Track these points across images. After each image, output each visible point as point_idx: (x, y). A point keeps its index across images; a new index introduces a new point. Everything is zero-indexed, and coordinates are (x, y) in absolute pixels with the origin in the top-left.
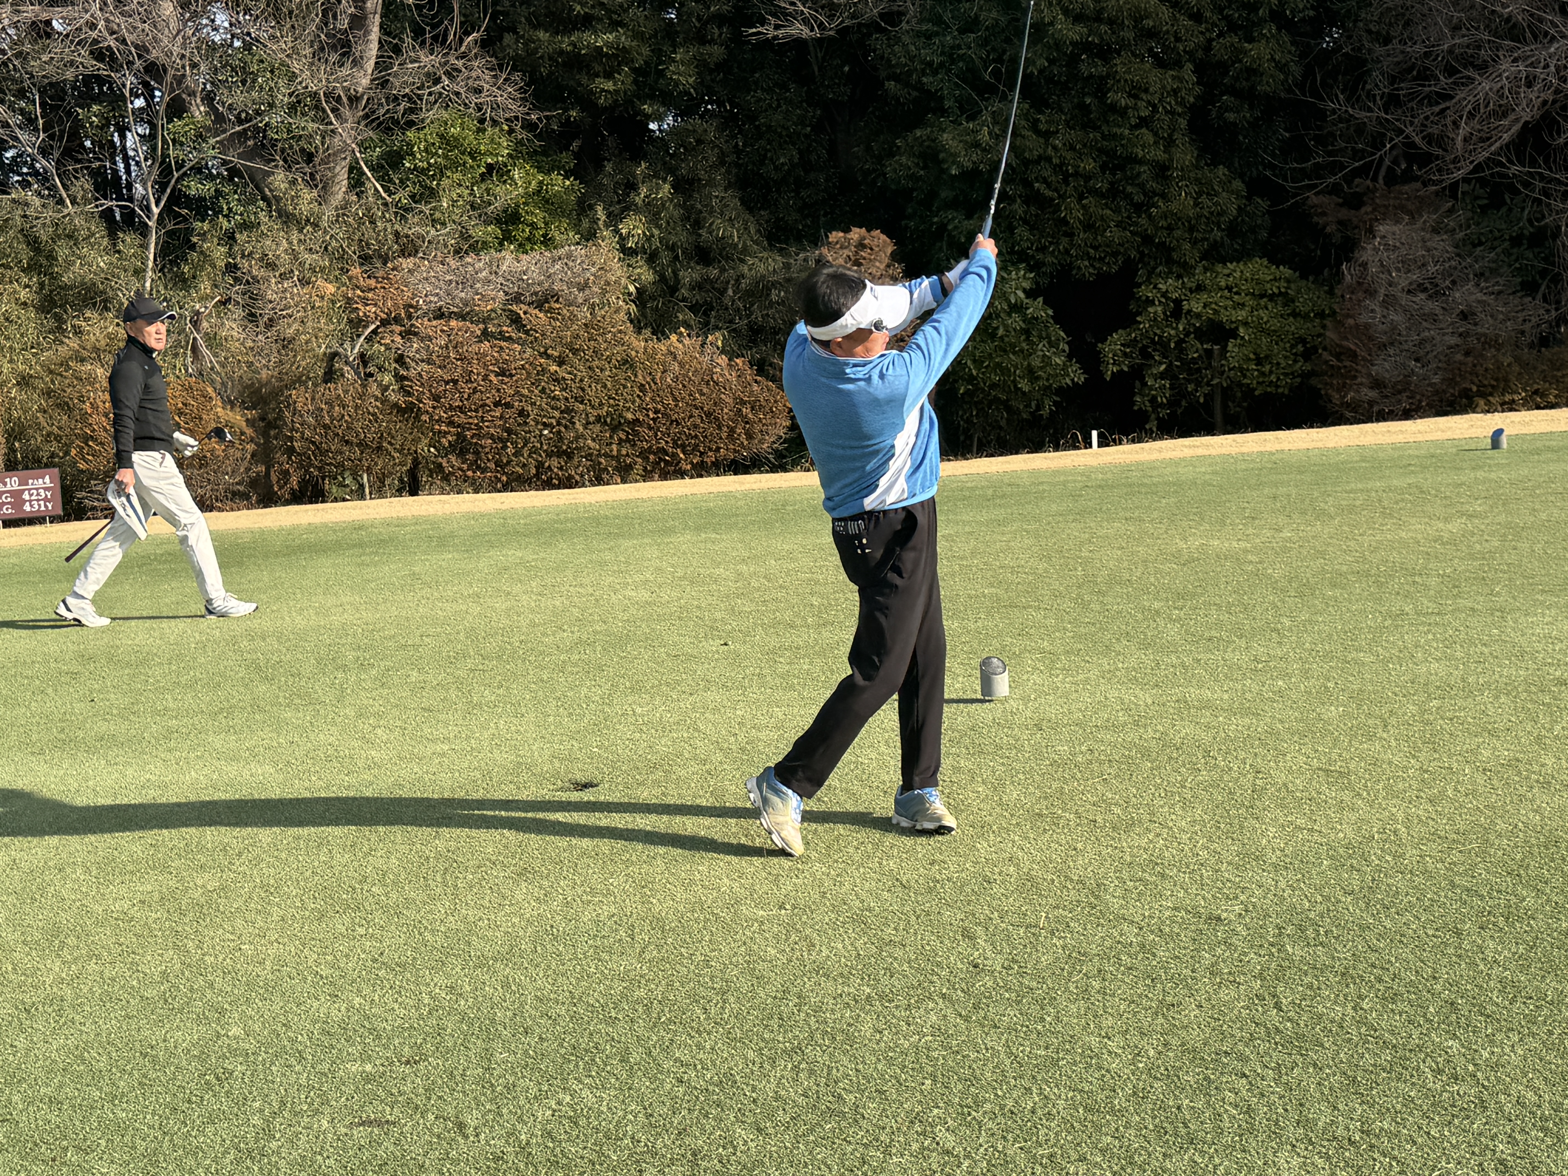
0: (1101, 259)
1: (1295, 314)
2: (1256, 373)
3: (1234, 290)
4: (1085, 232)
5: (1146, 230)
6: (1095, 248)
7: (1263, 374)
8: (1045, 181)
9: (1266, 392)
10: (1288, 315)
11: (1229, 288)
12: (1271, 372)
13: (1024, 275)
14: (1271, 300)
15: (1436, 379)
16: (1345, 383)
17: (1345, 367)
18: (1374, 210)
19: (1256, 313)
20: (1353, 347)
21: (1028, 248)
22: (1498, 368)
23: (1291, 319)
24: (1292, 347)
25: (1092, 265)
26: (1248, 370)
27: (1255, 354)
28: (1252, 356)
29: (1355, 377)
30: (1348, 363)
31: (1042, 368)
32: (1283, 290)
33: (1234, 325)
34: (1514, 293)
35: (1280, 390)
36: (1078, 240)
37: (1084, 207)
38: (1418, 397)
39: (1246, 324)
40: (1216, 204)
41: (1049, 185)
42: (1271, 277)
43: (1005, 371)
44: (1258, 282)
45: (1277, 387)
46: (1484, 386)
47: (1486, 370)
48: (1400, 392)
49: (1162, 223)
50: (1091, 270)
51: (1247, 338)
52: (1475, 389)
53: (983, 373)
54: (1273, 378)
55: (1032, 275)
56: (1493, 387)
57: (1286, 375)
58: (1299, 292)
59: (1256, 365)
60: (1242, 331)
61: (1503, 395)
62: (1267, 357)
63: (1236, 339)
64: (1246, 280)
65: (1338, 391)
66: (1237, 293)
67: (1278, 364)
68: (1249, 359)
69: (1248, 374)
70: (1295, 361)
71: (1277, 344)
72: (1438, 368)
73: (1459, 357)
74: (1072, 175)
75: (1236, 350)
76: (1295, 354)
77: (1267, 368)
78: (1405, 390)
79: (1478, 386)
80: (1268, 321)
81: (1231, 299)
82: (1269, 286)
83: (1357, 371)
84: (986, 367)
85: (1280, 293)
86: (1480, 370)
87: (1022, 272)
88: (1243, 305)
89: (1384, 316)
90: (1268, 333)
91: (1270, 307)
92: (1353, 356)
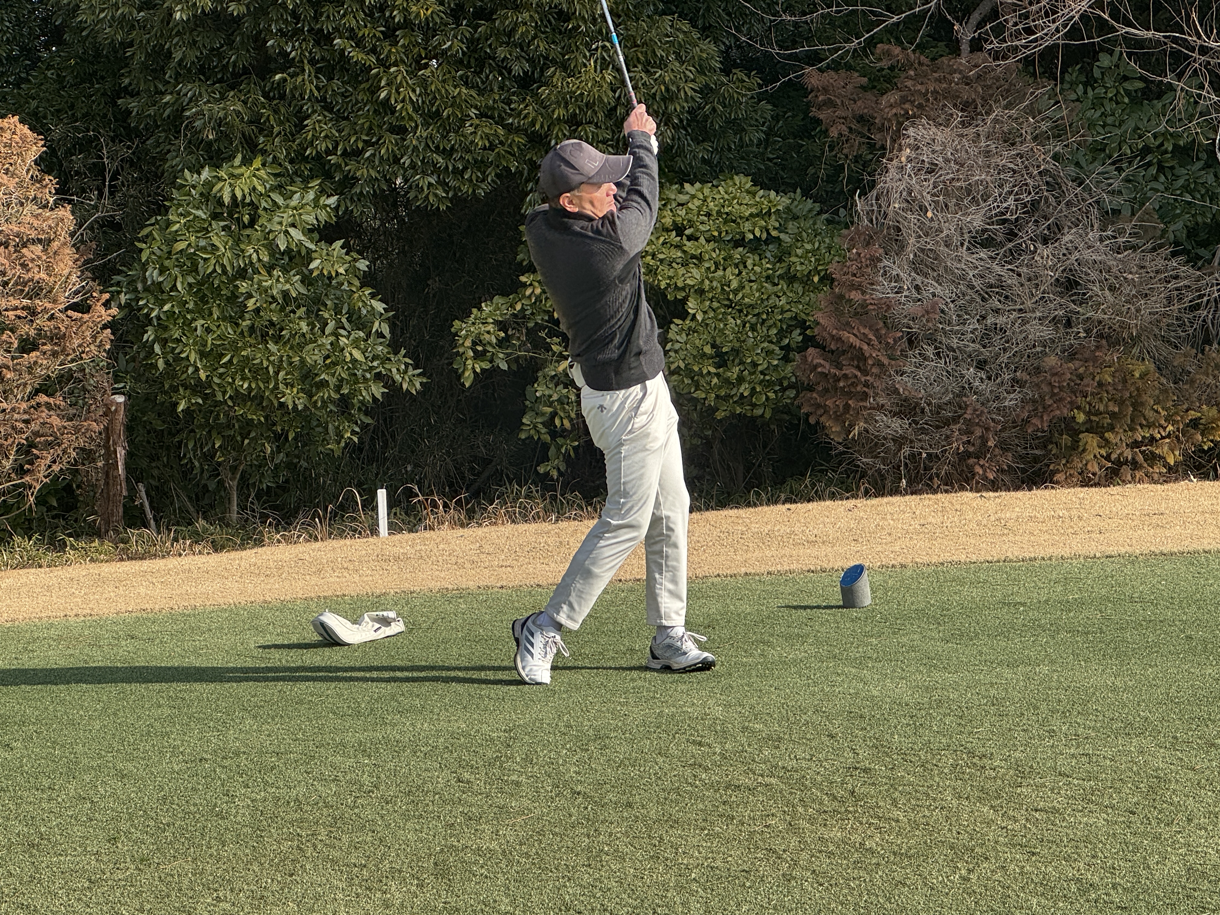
0: (458, 173)
1: (791, 278)
2: (715, 380)
3: (688, 232)
4: (426, 125)
5: (533, 123)
6: (448, 154)
7: (727, 381)
8: (352, 35)
9: (733, 415)
10: (780, 277)
11: (679, 230)
12: (741, 379)
13: (316, 200)
14: (753, 251)
15: (1010, 401)
16: (847, 407)
17: (845, 376)
18: (904, 100)
19: (720, 273)
20: (857, 343)
21: (328, 152)
22: (1125, 381)
23: (783, 285)
24: (781, 334)
25: (443, 184)
26: (701, 374)
27: (713, 346)
28: (708, 350)
29: (865, 396)
30: (850, 371)
31: (327, 367)
32: (774, 233)
33: (684, 294)
34: (1154, 249)
35: (759, 412)
36: (412, 140)
37: (424, 83)
38: (978, 432)
39: (701, 292)
40: (660, 81)
41: (359, 44)
42: (754, 210)
43: (259, 372)
44: (729, 219)
45: (754, 406)
46: (1098, 413)
47: (1100, 384)
48: (947, 423)
49: (559, 113)
50: (441, 193)
51: (699, 317)
52: (1081, 418)
53: (221, 375)
54: (744, 389)
55: (332, 201)
56: (1113, 415)
57: (769, 384)
58: (798, 239)
59: (718, 367)
60: (692, 306)
61: (1132, 429)
62: (736, 352)
63: (684, 320)
64: (708, 215)
65: (839, 418)
66: (690, 238)
67: (755, 365)
68: (704, 355)
69: (702, 382)
70: (786, 359)
71: (753, 328)
72: (1014, 380)
73: (1052, 361)
74: (399, 26)
75: (683, 338)
76: (787, 349)
77: (734, 373)
78: (955, 420)
79: (1088, 414)
80: (741, 287)
81: (678, 247)
82: (748, 226)
83: (866, 385)
84: (225, 365)
85: (770, 240)
86: (1090, 386)
87: (311, 195)
88: (699, 258)
89: (917, 288)
90: (741, 310)
91: (749, 262)
92: (860, 359)
